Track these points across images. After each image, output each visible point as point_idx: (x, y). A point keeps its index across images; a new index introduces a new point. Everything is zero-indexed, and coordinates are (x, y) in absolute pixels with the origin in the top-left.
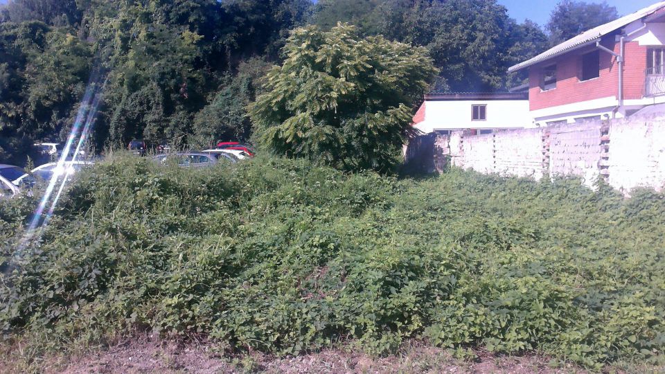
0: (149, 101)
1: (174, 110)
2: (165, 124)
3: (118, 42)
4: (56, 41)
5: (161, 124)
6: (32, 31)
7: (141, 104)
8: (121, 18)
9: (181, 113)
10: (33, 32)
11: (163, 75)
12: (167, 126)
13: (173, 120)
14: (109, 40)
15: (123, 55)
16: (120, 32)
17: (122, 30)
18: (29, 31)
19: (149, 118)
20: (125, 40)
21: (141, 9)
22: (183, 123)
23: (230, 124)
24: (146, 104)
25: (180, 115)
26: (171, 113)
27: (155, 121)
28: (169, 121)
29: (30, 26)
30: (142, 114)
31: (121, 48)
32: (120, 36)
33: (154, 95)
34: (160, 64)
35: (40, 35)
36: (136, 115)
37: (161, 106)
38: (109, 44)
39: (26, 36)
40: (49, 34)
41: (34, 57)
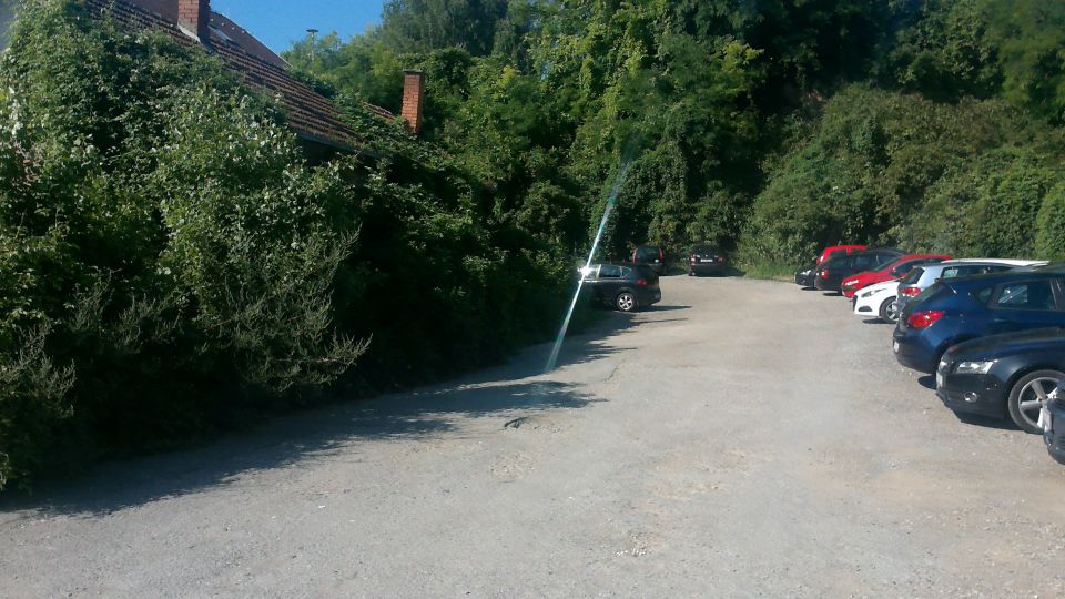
0: (659, 176)
1: (705, 190)
2: (688, 216)
3: (586, 75)
4: (484, 80)
5: (682, 215)
6: (448, 66)
7: (645, 180)
8: (591, 35)
9: (717, 194)
10: (449, 68)
11: (691, 126)
12: (692, 219)
13: (704, 207)
14: (568, 74)
15: (594, 99)
16: (589, 59)
17: (593, 55)
18: (442, 66)
19: (660, 205)
20: (597, 73)
21: (633, 13)
22: (721, 214)
23: (834, 212)
24: (653, 181)
25: (716, 199)
26: (699, 196)
27: (670, 212)
28: (696, 210)
29: (445, 57)
30: (647, 198)
31: (591, 86)
32: (590, 65)
33: (669, 164)
34: (684, 107)
35: (459, 71)
36: (635, 202)
37: (682, 183)
38: (566, 81)
39: (439, 74)
40: (472, 69)
41: (456, 107)
